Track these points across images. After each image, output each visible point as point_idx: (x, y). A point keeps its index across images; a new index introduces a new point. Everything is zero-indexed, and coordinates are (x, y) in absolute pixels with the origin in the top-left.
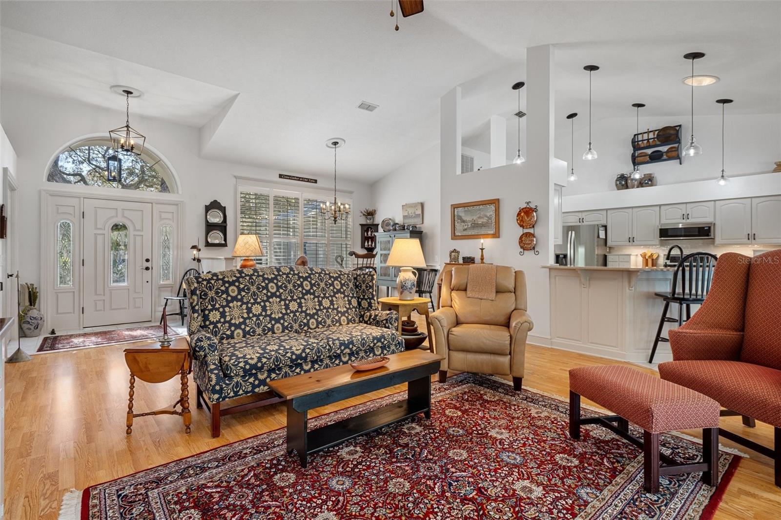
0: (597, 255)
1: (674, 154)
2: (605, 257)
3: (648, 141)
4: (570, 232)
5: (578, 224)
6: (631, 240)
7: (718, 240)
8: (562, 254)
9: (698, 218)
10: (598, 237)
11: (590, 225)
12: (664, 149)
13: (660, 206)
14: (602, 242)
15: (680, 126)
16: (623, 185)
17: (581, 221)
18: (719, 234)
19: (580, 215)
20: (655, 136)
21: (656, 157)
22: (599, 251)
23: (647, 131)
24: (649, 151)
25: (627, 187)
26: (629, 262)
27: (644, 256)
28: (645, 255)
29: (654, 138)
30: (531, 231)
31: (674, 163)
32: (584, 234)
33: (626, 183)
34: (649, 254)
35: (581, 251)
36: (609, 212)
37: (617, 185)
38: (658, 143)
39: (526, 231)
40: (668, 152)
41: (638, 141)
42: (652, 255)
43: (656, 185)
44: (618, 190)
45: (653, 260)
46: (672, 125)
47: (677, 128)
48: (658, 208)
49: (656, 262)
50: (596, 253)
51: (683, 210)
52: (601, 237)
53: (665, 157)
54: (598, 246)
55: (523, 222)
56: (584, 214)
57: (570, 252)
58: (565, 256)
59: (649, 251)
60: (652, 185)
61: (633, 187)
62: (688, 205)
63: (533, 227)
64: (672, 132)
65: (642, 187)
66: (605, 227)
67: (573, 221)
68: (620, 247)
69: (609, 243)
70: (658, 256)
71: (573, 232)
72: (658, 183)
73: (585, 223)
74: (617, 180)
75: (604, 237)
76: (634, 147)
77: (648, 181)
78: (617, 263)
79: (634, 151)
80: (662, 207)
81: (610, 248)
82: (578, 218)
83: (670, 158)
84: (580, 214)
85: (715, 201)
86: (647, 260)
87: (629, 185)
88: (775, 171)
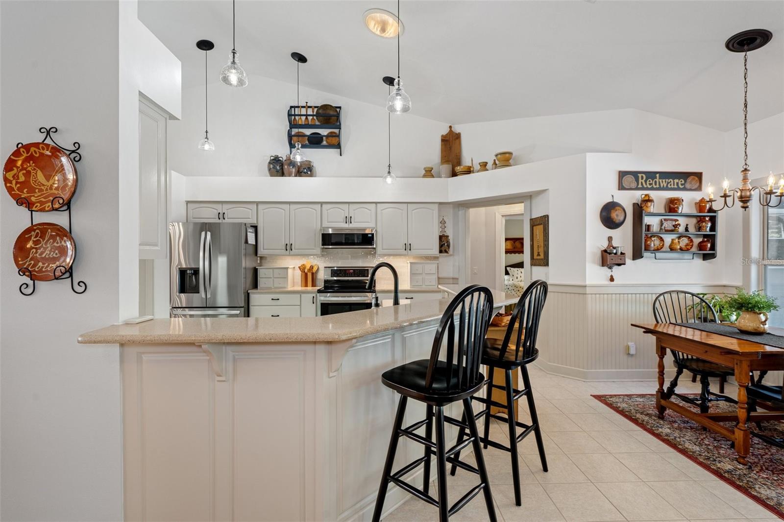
0: (245, 268)
1: (334, 141)
2: (255, 271)
3: (307, 118)
4: (203, 234)
5: (217, 221)
6: (289, 247)
7: (379, 250)
8: (191, 269)
9: (362, 223)
10: (246, 242)
11: (234, 224)
12: (324, 132)
13: (322, 203)
14: (251, 250)
15: (340, 108)
16: (277, 171)
17: (221, 216)
18: (379, 242)
19: (220, 209)
20: (315, 113)
21: (315, 142)
22: (247, 263)
23: (304, 105)
24: (308, 132)
25: (283, 175)
26: (286, 277)
27: (302, 269)
28: (305, 268)
29: (313, 115)
30: (60, 219)
31: (333, 152)
32: (226, 236)
33: (282, 169)
34: (308, 267)
35: (222, 261)
36: (260, 206)
37: (270, 169)
38: (317, 123)
39: (41, 218)
40: (327, 136)
41: (295, 115)
42: (312, 267)
43: (315, 176)
44: (271, 175)
45: (313, 274)
46: (334, 105)
47: (338, 110)
48: (320, 206)
49: (316, 276)
50: (244, 265)
51: (344, 211)
52: (250, 242)
53: (324, 143)
54: (245, 255)
55: (32, 190)
56: (226, 206)
57: (203, 265)
58: (196, 272)
59: (308, 262)
60: (311, 176)
61: (290, 175)
62: (351, 205)
63: (68, 205)
64: (332, 113)
65: (300, 176)
66: (255, 228)
67: (208, 215)
68: (274, 257)
69: (261, 251)
70: (318, 269)
71: (209, 234)
72: (317, 175)
73: (226, 220)
74: (269, 163)
75: (254, 243)
76: (290, 121)
77: (305, 170)
78: (271, 280)
79: (291, 128)
80: (324, 206)
81: (261, 258)
82: (216, 212)
83: (330, 146)
84: (220, 206)
85: (376, 203)
86: (306, 275)
87: (285, 172)
88: (425, 176)
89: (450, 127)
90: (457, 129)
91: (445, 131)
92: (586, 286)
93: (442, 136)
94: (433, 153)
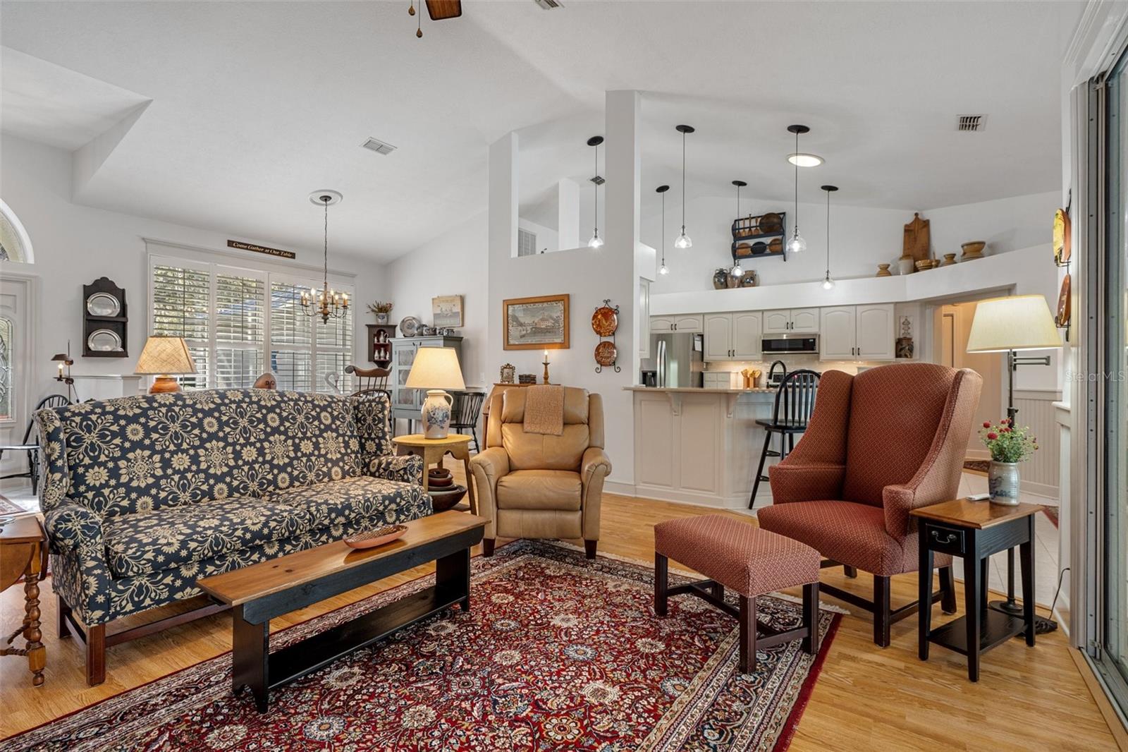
0: (693, 372)
1: (778, 248)
2: (702, 375)
3: (750, 230)
4: (660, 342)
5: (670, 332)
6: (731, 353)
7: (823, 356)
8: (650, 372)
9: (804, 328)
10: (694, 349)
11: (684, 334)
12: (767, 240)
13: (763, 311)
14: (698, 356)
15: (784, 214)
16: (722, 284)
17: (673, 327)
18: (824, 348)
19: (672, 320)
20: (758, 224)
21: (758, 251)
22: (694, 368)
23: (748, 216)
24: (751, 242)
25: (727, 287)
26: (728, 381)
27: (745, 374)
28: (746, 373)
29: (756, 227)
30: (611, 339)
31: (777, 259)
32: (677, 344)
33: (726, 281)
34: (751, 372)
35: (674, 366)
36: (706, 317)
37: (715, 283)
38: (761, 233)
39: (604, 339)
40: (771, 244)
41: (739, 229)
42: (754, 373)
43: (758, 285)
44: (717, 288)
45: (755, 379)
46: (776, 212)
47: (782, 216)
48: (761, 313)
49: (759, 382)
50: (691, 370)
51: (786, 317)
52: (696, 349)
53: (768, 251)
54: (693, 360)
55: (601, 327)
56: (678, 319)
57: (659, 369)
58: (654, 374)
59: (750, 368)
60: (754, 285)
61: (733, 287)
62: (793, 311)
63: (614, 334)
64: (775, 220)
65: (743, 286)
66: (702, 336)
67: (663, 327)
68: (719, 362)
69: (706, 358)
70: (761, 375)
71: (664, 343)
72: (761, 283)
73: (676, 332)
74: (715, 277)
75: (700, 350)
76: (734, 235)
77: (749, 280)
78: (715, 383)
79: (735, 242)
80: (765, 313)
81: (707, 363)
82: (670, 324)
83: (773, 253)
84: (672, 319)
85: (820, 307)
86: (748, 379)
87: (729, 284)
88: (879, 275)
89: (916, 214)
90: (926, 215)
91: (909, 219)
92: (1055, 392)
93: (906, 226)
94: (894, 246)
